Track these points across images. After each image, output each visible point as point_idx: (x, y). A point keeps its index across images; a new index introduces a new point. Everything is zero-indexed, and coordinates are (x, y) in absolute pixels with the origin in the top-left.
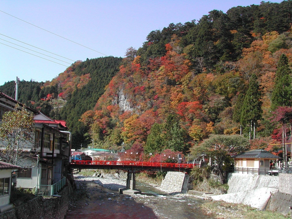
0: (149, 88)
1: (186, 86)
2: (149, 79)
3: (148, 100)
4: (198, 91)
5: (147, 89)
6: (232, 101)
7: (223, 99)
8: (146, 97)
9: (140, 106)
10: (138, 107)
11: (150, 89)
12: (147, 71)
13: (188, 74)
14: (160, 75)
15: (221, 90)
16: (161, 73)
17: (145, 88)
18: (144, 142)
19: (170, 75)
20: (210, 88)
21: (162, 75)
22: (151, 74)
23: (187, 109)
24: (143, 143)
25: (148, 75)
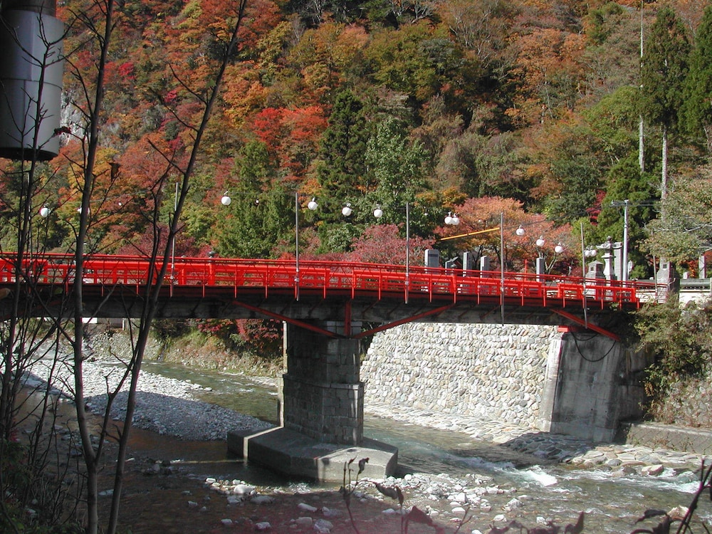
0: (149, 68)
1: (271, 65)
2: (146, 42)
3: (144, 107)
4: (318, 75)
5: (142, 72)
6: (428, 110)
7: (402, 101)
8: (140, 97)
9: (117, 126)
10: (111, 128)
11: (150, 70)
12: (138, 19)
13: (278, 27)
14: (185, 29)
15: (393, 74)
16: (188, 22)
17: (135, 69)
18: (138, 236)
19: (220, 29)
20: (356, 66)
21: (192, 28)
22: (154, 25)
23: (285, 131)
24: (135, 238)
25: (143, 30)
